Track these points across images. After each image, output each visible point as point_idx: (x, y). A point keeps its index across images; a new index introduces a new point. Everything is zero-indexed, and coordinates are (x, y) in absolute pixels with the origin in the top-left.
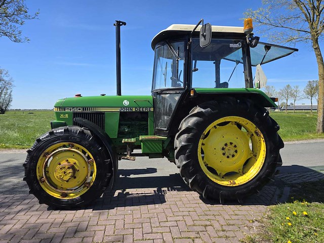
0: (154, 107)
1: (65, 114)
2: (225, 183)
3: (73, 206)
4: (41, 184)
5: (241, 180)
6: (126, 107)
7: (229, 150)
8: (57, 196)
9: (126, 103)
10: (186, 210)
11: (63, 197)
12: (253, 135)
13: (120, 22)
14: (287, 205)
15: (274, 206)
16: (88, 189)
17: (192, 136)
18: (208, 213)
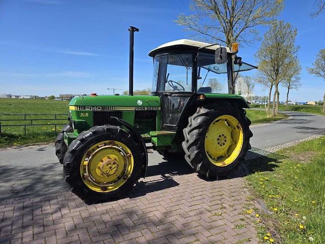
0: (161, 107)
1: (85, 112)
2: (219, 164)
3: (114, 197)
4: (84, 181)
5: (229, 161)
6: (140, 106)
7: (221, 140)
8: (98, 190)
9: (140, 103)
10: (199, 187)
11: (104, 191)
12: (235, 128)
13: (134, 28)
14: (253, 175)
15: (246, 177)
16: (126, 180)
17: (202, 131)
18: (215, 187)
